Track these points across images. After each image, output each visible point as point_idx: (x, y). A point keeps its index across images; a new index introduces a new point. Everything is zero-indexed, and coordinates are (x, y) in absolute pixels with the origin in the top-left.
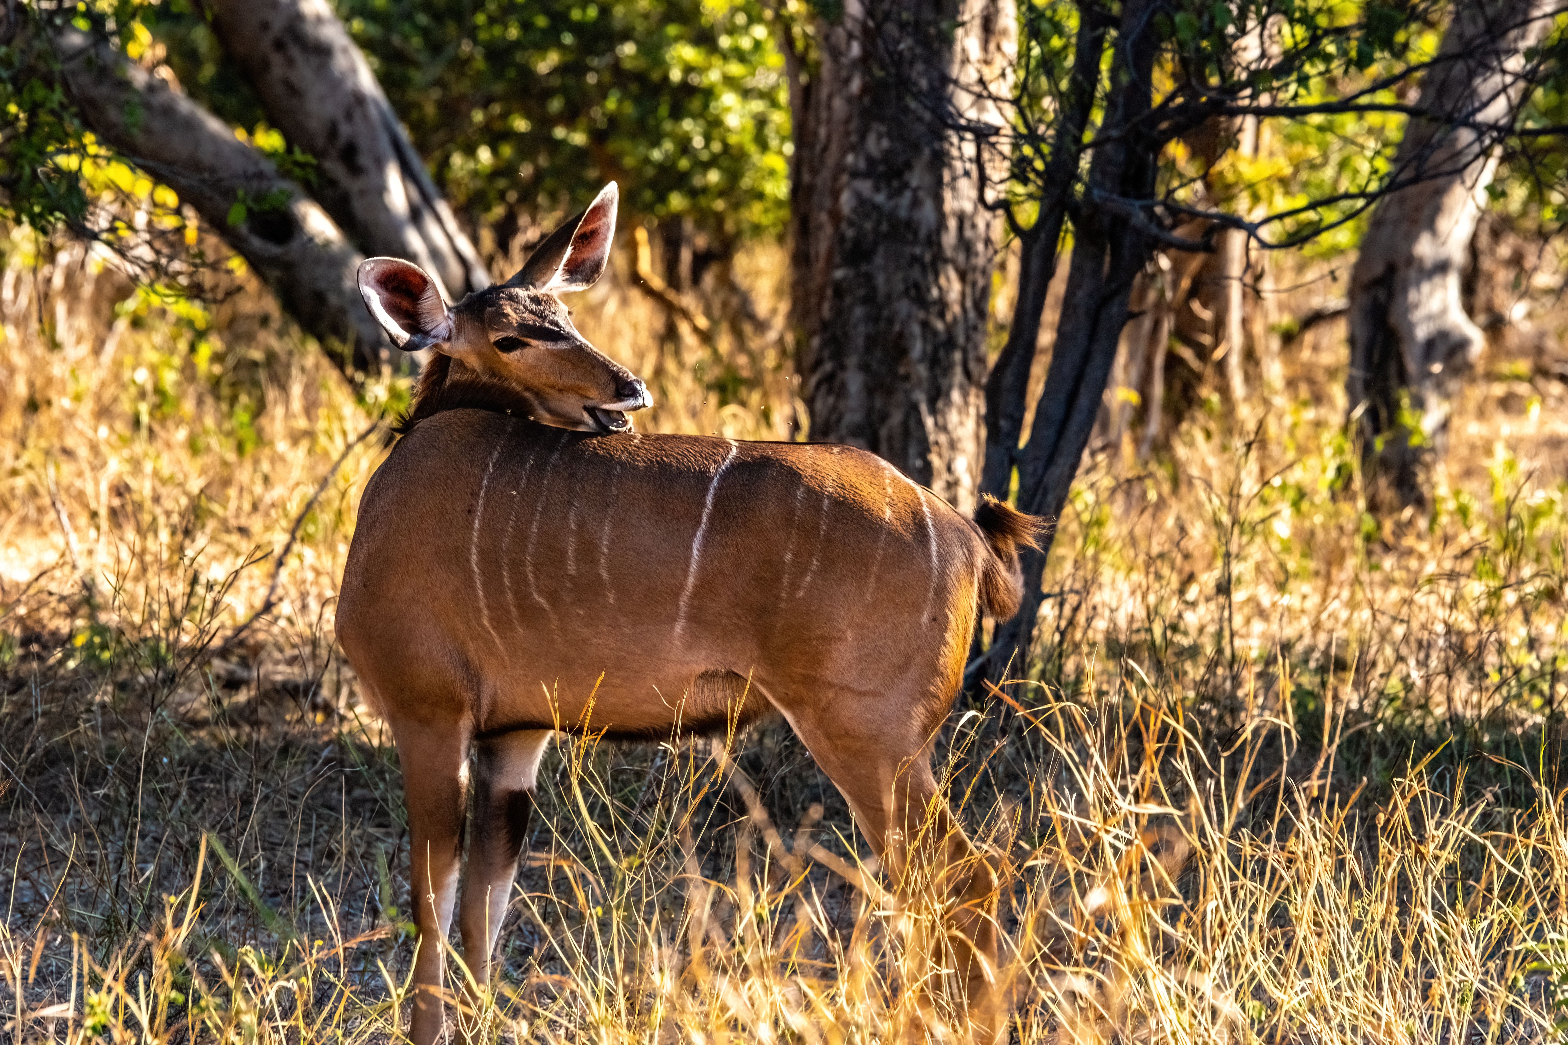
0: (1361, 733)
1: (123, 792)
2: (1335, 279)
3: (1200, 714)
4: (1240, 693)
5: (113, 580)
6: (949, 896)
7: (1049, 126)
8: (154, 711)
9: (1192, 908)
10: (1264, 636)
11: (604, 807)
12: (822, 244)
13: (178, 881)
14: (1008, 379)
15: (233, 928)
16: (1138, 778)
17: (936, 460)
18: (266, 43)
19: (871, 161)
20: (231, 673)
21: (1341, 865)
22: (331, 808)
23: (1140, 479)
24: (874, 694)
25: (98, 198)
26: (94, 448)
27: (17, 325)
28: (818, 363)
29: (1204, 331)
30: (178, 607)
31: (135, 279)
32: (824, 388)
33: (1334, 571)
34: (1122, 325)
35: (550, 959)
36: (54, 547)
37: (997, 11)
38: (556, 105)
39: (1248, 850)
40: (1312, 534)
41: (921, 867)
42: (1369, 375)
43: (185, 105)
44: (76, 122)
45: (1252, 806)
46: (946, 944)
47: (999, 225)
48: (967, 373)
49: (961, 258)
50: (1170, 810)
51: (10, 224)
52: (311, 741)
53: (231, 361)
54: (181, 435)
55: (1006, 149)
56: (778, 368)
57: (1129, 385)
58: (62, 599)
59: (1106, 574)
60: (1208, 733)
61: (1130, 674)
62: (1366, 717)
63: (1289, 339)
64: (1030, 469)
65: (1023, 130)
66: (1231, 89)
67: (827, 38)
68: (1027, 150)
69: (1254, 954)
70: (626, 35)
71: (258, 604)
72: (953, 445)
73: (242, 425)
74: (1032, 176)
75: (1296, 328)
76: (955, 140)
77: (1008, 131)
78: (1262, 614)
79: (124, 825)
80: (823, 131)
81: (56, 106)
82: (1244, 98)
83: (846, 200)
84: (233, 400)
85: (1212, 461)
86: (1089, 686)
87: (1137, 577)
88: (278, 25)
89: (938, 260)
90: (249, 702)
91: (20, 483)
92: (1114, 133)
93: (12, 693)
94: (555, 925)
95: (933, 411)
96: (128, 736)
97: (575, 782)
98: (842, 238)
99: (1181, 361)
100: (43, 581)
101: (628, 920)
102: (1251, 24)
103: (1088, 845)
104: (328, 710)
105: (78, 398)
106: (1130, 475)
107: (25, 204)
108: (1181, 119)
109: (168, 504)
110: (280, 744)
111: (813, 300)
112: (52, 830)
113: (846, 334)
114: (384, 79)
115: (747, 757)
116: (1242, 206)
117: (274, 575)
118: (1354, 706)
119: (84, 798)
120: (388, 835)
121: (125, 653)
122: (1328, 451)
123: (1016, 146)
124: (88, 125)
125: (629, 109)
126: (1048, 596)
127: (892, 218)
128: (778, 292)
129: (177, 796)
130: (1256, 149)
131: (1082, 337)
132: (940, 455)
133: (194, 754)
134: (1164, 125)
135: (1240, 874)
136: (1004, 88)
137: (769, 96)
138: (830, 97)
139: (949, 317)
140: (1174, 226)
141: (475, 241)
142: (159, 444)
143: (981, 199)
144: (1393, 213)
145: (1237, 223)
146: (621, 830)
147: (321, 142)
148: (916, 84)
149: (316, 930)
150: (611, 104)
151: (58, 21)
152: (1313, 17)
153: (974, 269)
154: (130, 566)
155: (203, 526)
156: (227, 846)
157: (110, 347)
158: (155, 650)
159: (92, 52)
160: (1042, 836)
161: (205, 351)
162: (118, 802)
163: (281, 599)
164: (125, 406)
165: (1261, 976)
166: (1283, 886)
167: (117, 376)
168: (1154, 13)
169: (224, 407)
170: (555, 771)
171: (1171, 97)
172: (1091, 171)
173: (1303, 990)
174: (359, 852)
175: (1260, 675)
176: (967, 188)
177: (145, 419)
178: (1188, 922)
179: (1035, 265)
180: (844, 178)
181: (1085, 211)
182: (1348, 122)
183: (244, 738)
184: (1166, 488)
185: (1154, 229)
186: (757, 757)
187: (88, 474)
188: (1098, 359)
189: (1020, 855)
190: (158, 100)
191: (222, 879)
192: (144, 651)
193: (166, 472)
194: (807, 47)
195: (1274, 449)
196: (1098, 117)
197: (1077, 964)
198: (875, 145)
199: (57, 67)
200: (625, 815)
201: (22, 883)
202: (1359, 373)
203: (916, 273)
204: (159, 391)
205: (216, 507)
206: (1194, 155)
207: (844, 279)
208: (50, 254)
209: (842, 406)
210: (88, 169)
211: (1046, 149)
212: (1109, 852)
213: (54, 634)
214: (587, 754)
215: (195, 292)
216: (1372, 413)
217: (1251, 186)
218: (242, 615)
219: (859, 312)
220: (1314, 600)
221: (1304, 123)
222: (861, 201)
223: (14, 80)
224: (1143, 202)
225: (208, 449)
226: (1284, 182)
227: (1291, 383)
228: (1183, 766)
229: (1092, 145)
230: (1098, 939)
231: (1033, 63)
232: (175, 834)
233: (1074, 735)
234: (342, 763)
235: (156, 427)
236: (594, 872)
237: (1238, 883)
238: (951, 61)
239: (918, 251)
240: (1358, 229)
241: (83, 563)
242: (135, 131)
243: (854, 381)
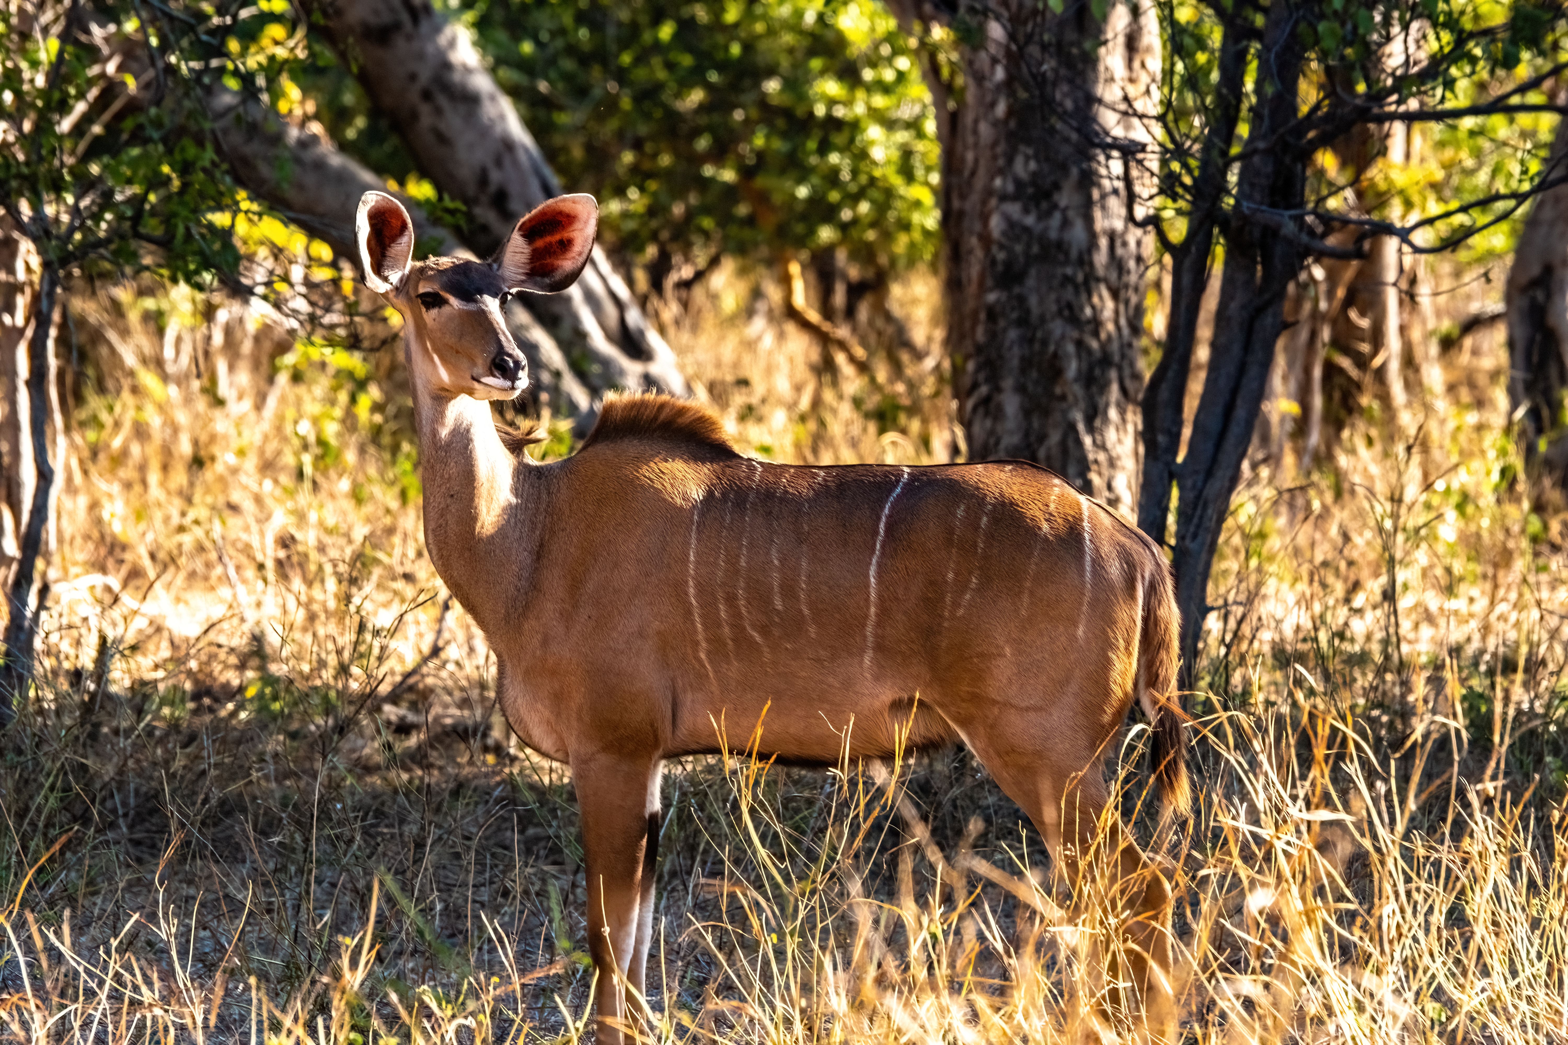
0: (1532, 732)
1: (298, 838)
2: (1488, 281)
3: (1372, 721)
4: (1411, 698)
5: (280, 629)
6: (1124, 909)
7: (1195, 140)
8: (325, 757)
9: (1369, 912)
10: (1433, 639)
11: (776, 835)
12: (974, 269)
13: (356, 925)
14: (1164, 394)
15: (412, 970)
16: (1307, 784)
17: (1096, 480)
18: (413, 95)
19: (1019, 184)
20: (402, 719)
21: (1515, 864)
22: (506, 848)
23: (1303, 489)
24: (1037, 709)
25: (254, 254)
26: (258, 500)
27: (179, 384)
28: (975, 386)
29: (1363, 340)
30: (346, 655)
31: (292, 332)
32: (981, 411)
33: (1501, 574)
34: (1277, 335)
35: (727, 989)
36: (221, 601)
37: (1140, 29)
38: (703, 143)
39: (1421, 852)
40: (1478, 536)
41: (1094, 880)
42: (1529, 376)
43: (336, 160)
44: (228, 179)
45: (1425, 809)
46: (1122, 958)
47: (1150, 242)
48: (1124, 390)
49: (1113, 276)
50: (1342, 815)
51: (168, 283)
52: (482, 781)
53: (391, 409)
54: (344, 485)
55: (1154, 165)
56: (937, 394)
57: (1288, 396)
58: (232, 650)
59: (1270, 586)
60: (1378, 739)
61: (1299, 682)
62: (1537, 716)
63: (1448, 344)
64: (1189, 483)
65: (1171, 146)
66: (1378, 96)
67: (971, 63)
68: (1176, 166)
69: (1432, 955)
70: (771, 72)
71: (426, 649)
72: (1112, 463)
73: (405, 473)
74: (1180, 190)
75: (1456, 332)
76: (1102, 158)
77: (1153, 147)
78: (1429, 618)
79: (300, 871)
80: (970, 156)
81: (207, 164)
82: (1391, 105)
83: (996, 224)
84: (395, 449)
85: (1375, 470)
86: (1259, 698)
87: (1302, 586)
88: (425, 75)
89: (1090, 281)
90: (419, 747)
91: (187, 540)
92: (1261, 145)
93: (185, 746)
94: (730, 956)
95: (1091, 430)
96: (302, 784)
97: (745, 809)
98: (993, 262)
99: (1341, 371)
100: (212, 636)
101: (805, 947)
102: (1396, 29)
103: (1260, 855)
104: (498, 750)
105: (241, 453)
106: (1292, 485)
107: (180, 263)
108: (1329, 128)
109: (334, 553)
110: (452, 785)
111: (968, 324)
112: (231, 882)
113: (1001, 357)
114: (532, 124)
115: (917, 780)
116: (1395, 213)
117: (441, 620)
118: (1525, 706)
119: (260, 847)
120: (564, 872)
121: (296, 704)
122: (1492, 454)
123: (1164, 163)
124: (240, 182)
125: (779, 145)
126: (1212, 609)
127: (1043, 240)
128: (934, 321)
129: (351, 841)
130: (1408, 156)
131: (1236, 349)
132: (1100, 474)
133: (368, 800)
134: (1311, 134)
135: (1413, 875)
136: (1151, 105)
137: (915, 125)
138: (976, 122)
139: (1103, 336)
140: (1324, 235)
141: (630, 282)
142: (323, 495)
143: (1130, 217)
144: (1548, 213)
145: (1389, 229)
146: (792, 856)
147: (471, 190)
148: (1061, 104)
149: (493, 967)
150: (759, 141)
151: (206, 80)
152: (1457, 21)
153: (1127, 286)
154: (299, 616)
155: (370, 573)
156: (403, 890)
157: (272, 401)
158: (326, 699)
159: (241, 109)
160: (1214, 848)
161: (364, 402)
162: (293, 850)
163: (448, 642)
164: (289, 459)
165: (1441, 978)
166: (1459, 885)
167: (279, 429)
168: (1297, 23)
169: (387, 456)
170: (725, 801)
171: (1317, 107)
172: (1240, 184)
173: (1483, 990)
174: (533, 889)
175: (1429, 680)
176: (1116, 206)
177: (308, 470)
178: (1364, 927)
179: (1186, 279)
180: (993, 202)
181: (1234, 224)
182: (1498, 123)
183: (417, 782)
184: (1329, 497)
185: (1305, 238)
186: (927, 782)
187: (254, 527)
188: (1253, 371)
189: (1192, 866)
190: (308, 155)
191: (399, 922)
192: (316, 700)
193: (331, 522)
194: (953, 74)
195: (1436, 454)
196: (1243, 130)
197: (1254, 972)
198: (1024, 167)
199: (207, 125)
200: (797, 842)
201: (203, 934)
202: (1520, 375)
203: (1069, 294)
204: (321, 442)
205: (380, 555)
206: (1343, 164)
207: (998, 301)
208: (208, 313)
209: (999, 429)
210: (242, 227)
211: (1193, 163)
212: (1281, 858)
213: (226, 685)
214: (757, 783)
215: (353, 343)
216: (1534, 414)
217: (1401, 192)
218: (411, 660)
219: (1013, 334)
220: (1482, 604)
221: (1454, 128)
222: (1011, 224)
223: (165, 140)
224: (1293, 212)
225: (372, 497)
226: (1436, 187)
227: (1451, 388)
228: (1353, 768)
229: (1239, 157)
230: (1272, 945)
231: (1177, 80)
232: (352, 879)
233: (1243, 745)
234: (514, 802)
235: (320, 479)
236: (768, 900)
237: (1413, 885)
238: (1096, 81)
239: (1069, 271)
240: (1513, 232)
241: (251, 616)
242: (285, 186)
243: (1011, 403)
